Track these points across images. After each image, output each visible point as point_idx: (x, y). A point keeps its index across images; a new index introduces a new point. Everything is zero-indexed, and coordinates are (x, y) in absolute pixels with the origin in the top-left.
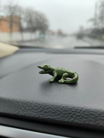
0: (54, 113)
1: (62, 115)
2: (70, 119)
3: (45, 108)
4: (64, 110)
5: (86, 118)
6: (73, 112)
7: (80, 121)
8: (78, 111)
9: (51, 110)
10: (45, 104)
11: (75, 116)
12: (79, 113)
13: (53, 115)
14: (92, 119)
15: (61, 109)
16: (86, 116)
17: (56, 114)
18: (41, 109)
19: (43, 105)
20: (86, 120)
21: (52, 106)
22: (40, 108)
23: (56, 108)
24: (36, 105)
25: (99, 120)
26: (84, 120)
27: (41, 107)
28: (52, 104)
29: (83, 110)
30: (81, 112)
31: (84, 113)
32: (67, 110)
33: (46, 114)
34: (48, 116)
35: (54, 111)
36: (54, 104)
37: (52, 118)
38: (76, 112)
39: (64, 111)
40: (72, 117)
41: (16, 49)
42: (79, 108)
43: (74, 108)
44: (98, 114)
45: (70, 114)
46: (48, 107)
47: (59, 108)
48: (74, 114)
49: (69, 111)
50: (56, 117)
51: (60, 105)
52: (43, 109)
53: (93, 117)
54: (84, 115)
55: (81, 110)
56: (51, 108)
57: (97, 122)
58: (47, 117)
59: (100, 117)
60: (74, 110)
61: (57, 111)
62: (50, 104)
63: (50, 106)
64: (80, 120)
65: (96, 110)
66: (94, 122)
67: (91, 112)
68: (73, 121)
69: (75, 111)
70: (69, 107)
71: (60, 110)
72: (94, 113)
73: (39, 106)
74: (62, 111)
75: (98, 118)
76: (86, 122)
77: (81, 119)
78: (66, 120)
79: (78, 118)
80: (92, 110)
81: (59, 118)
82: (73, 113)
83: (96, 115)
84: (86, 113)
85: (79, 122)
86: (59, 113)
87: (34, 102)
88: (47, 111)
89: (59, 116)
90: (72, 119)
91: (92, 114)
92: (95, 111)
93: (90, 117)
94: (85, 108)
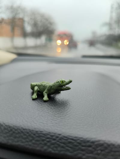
0: (25, 139)
1: (34, 141)
2: (42, 147)
3: (16, 132)
4: (37, 135)
5: (63, 147)
6: (48, 138)
7: (55, 151)
8: (54, 137)
9: (22, 134)
10: (16, 127)
11: (49, 144)
12: (54, 140)
13: (24, 141)
14: (69, 149)
15: (34, 135)
16: (62, 145)
17: (27, 140)
18: (11, 132)
19: (14, 128)
20: (62, 149)
21: (24, 129)
22: (9, 131)
23: (28, 133)
24: (6, 127)
25: (78, 150)
26: (59, 149)
27: (11, 130)
28: (24, 128)
29: (60, 136)
30: (58, 139)
31: (60, 141)
32: (41, 136)
33: (16, 140)
34: (18, 141)
35: (25, 136)
36: (27, 128)
37: (22, 144)
38: (51, 139)
39: (38, 137)
40: (45, 144)
41: (14, 56)
42: (55, 134)
43: (49, 134)
44: (78, 143)
45: (43, 140)
46: (19, 131)
47: (32, 133)
48: (48, 142)
49: (44, 137)
50: (27, 143)
51: (34, 129)
52: (14, 132)
53: (71, 146)
54: (61, 143)
55: (57, 137)
56: (22, 132)
57: (75, 153)
58: (17, 144)
59: (80, 146)
60: (49, 136)
61: (29, 137)
62: (22, 128)
63: (22, 130)
64: (55, 149)
65: (76, 137)
66: (71, 152)
67: (69, 140)
68: (45, 150)
69: (51, 137)
70: (44, 132)
71: (32, 135)
72: (73, 141)
73: (9, 129)
74: (34, 136)
75: (77, 148)
76: (62, 152)
77: (56, 147)
78: (38, 148)
79: (52, 146)
80: (70, 138)
81: (30, 145)
82: (48, 140)
83: (75, 144)
84: (63, 141)
85: (53, 152)
86: (31, 138)
87: (4, 124)
88: (17, 135)
89: (30, 143)
90: (45, 147)
91: (70, 143)
92: (75, 139)
93: (67, 146)
94: (63, 135)
